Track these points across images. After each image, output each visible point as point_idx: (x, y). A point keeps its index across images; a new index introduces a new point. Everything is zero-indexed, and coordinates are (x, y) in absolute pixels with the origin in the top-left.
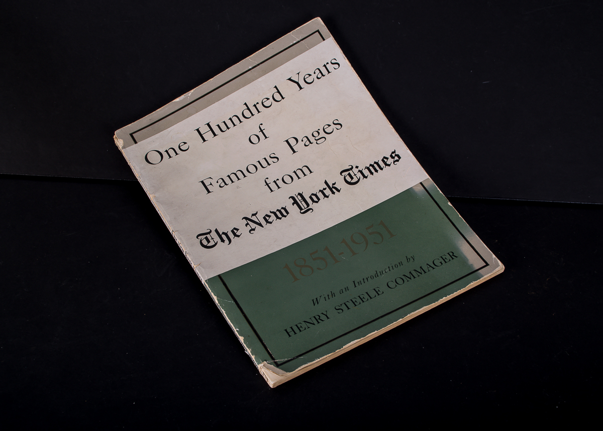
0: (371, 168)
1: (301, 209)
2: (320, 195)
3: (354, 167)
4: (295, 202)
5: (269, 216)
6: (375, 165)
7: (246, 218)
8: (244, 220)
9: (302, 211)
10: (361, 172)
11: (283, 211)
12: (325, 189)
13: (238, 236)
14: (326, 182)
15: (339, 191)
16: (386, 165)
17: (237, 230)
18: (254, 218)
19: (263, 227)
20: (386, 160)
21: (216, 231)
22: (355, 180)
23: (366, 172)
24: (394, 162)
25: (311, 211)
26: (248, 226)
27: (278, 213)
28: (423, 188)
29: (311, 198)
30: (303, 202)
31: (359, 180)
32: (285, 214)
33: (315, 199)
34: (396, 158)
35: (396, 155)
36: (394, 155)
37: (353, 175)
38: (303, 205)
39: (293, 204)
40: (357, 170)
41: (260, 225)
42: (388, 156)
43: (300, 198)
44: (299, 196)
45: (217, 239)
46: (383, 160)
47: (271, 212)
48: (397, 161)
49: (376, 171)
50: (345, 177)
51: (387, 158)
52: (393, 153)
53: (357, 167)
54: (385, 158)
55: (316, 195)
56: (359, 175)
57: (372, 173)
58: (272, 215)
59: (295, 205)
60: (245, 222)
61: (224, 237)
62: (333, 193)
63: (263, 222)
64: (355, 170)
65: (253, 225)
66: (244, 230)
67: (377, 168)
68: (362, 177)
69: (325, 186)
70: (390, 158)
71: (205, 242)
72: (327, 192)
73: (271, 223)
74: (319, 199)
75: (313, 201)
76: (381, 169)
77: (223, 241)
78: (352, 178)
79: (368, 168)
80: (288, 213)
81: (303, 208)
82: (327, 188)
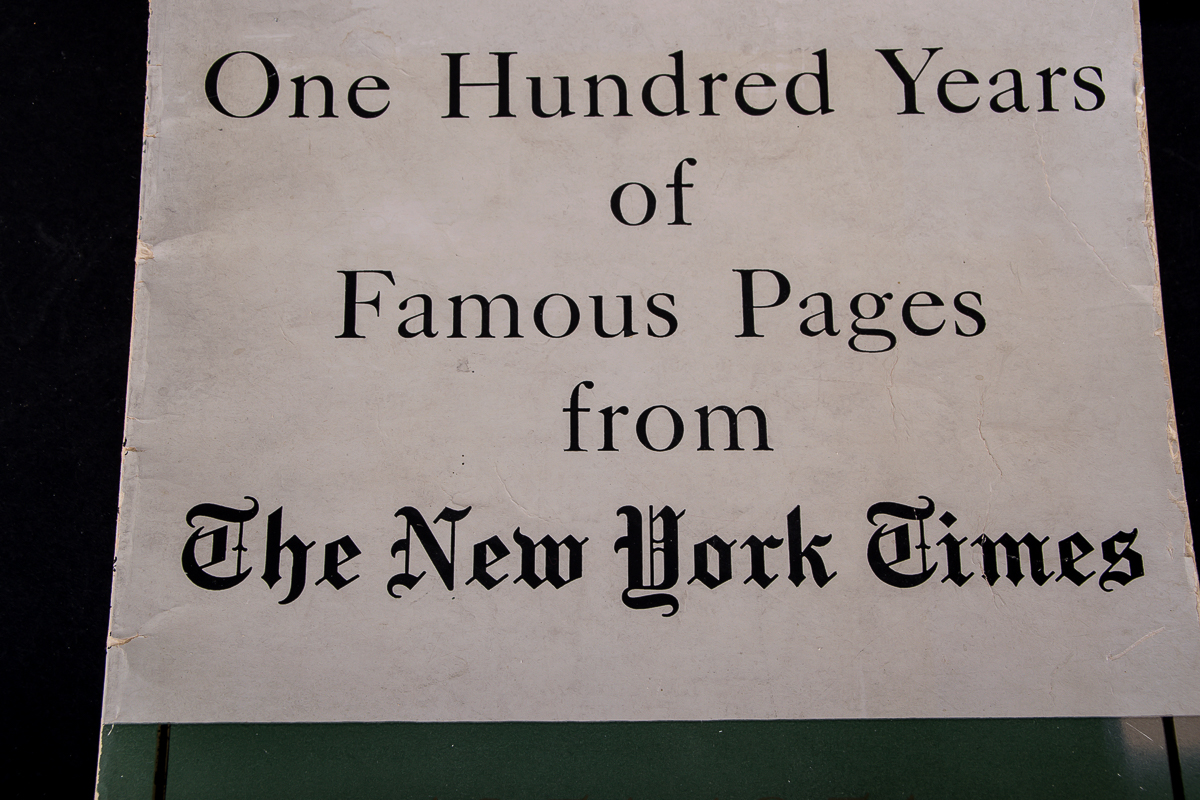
0: (1001, 551)
1: (635, 580)
2: (742, 560)
3: (938, 513)
4: (631, 543)
5: (501, 551)
6: (1024, 551)
7: (412, 516)
8: (403, 519)
9: (634, 594)
10: (952, 545)
11: (564, 553)
12: (773, 543)
13: (339, 582)
14: (794, 519)
15: (822, 578)
16: (1069, 571)
17: (352, 550)
18: (441, 531)
19: (450, 586)
20: (1076, 551)
21: (275, 520)
22: (910, 567)
23: (972, 560)
24: (1106, 576)
25: (669, 608)
26: (401, 554)
27: (540, 554)
28: (1162, 746)
29: (700, 551)
30: (660, 557)
31: (926, 574)
32: (564, 571)
33: (713, 568)
34: (1123, 565)
35: (1128, 553)
36: (1119, 548)
37: (914, 539)
38: (654, 567)
39: (619, 545)
40: (943, 530)
41: (446, 571)
42: (1096, 541)
43: (659, 534)
44: (659, 524)
45: (256, 559)
46: (1064, 547)
47: (518, 537)
48: (1123, 579)
49: (1015, 575)
50: (878, 534)
51: (1086, 548)
52: (1121, 537)
53: (948, 519)
54: (1078, 539)
55: (724, 550)
56: (938, 555)
57: (991, 575)
58: (516, 551)
59: (625, 551)
60: (399, 528)
61: (286, 557)
62: (796, 577)
63: (464, 567)
64: (935, 529)
65: (420, 560)
66: (373, 566)
67: (1025, 566)
68: (943, 569)
69: (782, 532)
70: (1098, 551)
71: (203, 552)
72: (777, 561)
73: (489, 583)
74: (726, 574)
75: (701, 572)
76: (1040, 578)
77: (271, 576)
78: (903, 553)
79: (988, 548)
80: (576, 571)
81: (646, 582)
82: (786, 543)
